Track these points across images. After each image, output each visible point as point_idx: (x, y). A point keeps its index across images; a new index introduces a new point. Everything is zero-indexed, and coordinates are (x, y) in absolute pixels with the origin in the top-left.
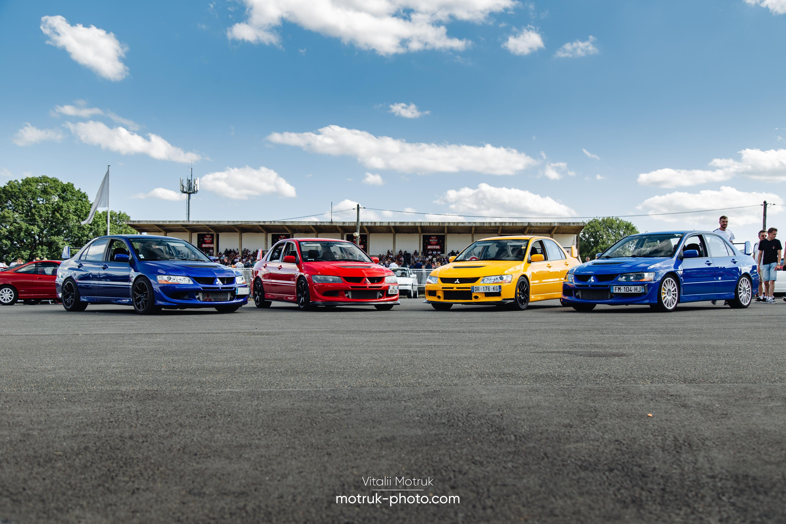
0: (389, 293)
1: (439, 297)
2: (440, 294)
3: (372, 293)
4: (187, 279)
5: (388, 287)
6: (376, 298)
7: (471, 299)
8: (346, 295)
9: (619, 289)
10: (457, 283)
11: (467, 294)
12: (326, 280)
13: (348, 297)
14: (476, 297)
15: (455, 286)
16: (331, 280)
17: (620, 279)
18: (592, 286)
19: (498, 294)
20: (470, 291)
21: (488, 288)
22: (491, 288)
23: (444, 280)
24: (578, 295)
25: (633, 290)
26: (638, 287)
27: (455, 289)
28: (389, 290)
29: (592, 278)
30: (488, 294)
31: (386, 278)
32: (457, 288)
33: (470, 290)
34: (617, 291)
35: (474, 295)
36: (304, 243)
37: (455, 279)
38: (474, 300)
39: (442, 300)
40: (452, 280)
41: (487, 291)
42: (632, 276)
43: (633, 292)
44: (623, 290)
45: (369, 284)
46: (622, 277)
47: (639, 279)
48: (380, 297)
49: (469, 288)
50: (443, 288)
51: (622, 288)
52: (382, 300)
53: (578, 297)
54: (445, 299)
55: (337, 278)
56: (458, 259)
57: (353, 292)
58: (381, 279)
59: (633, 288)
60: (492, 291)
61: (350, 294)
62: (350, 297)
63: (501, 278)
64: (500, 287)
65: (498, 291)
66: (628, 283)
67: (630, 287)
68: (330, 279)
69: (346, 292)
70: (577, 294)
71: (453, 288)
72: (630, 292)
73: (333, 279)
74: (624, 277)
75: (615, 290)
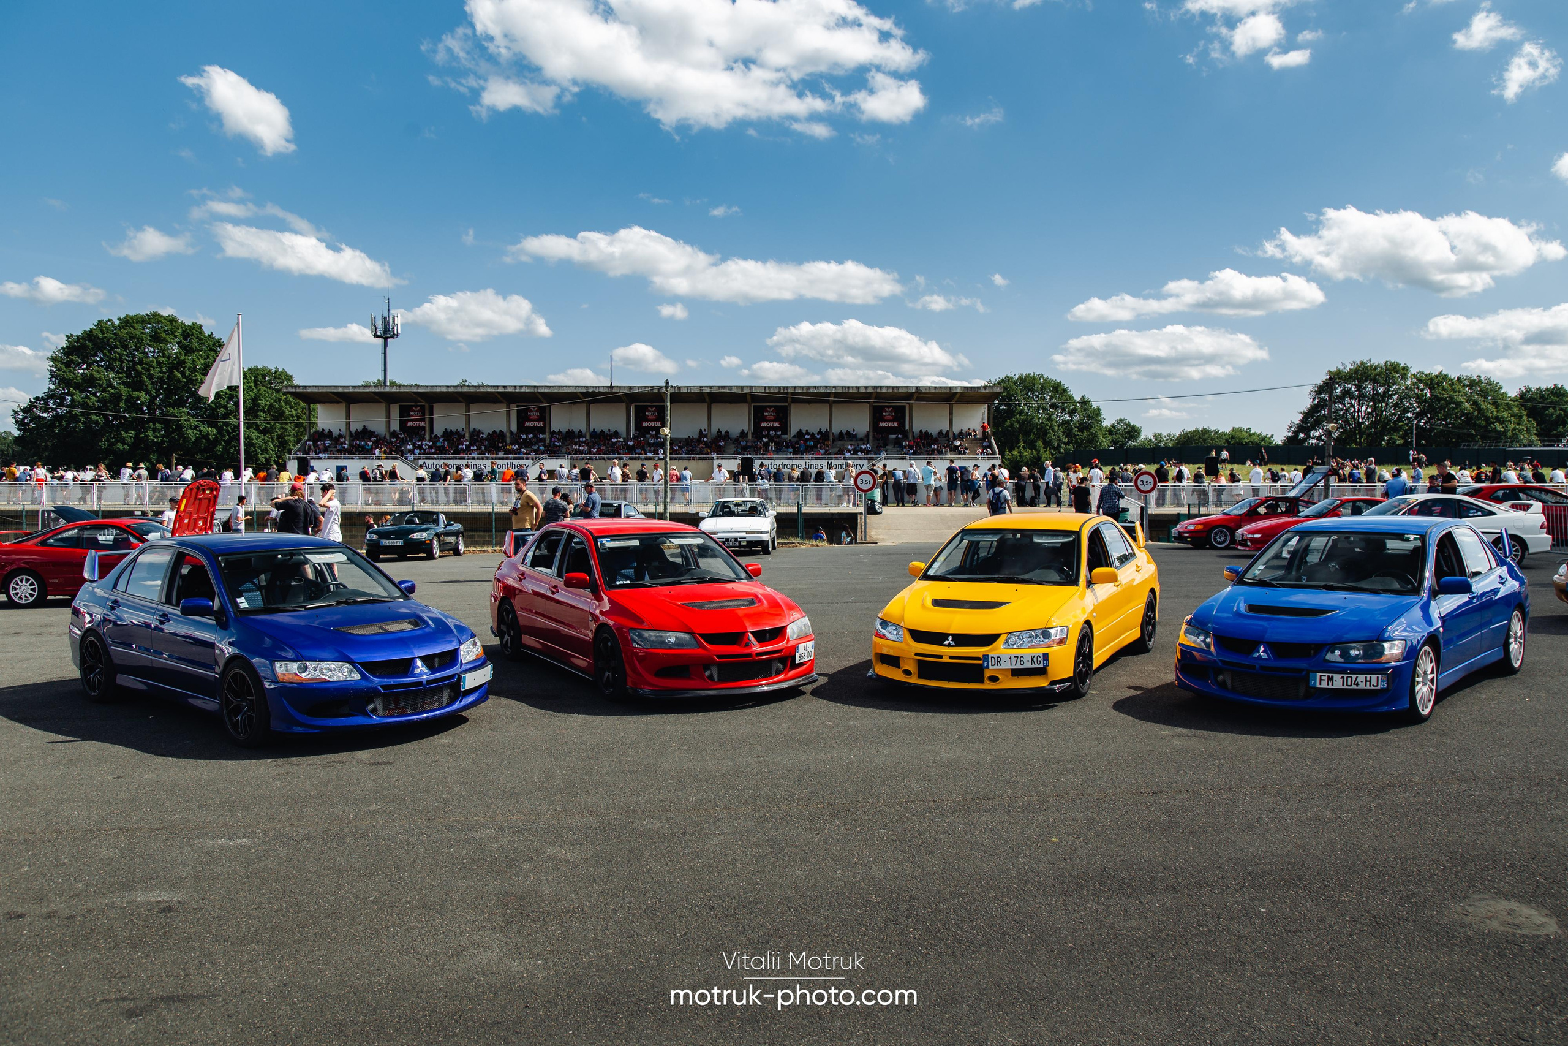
0: (797, 661)
1: (907, 673)
2: (912, 667)
3: (762, 668)
4: (346, 667)
5: (795, 648)
6: (770, 677)
7: (982, 682)
8: (707, 673)
9: (1330, 679)
10: (949, 645)
11: (974, 671)
12: (663, 642)
13: (711, 677)
14: (994, 679)
15: (947, 652)
16: (673, 640)
17: (1329, 656)
18: (1262, 668)
19: (1042, 672)
20: (981, 665)
21: (1020, 659)
22: (1027, 658)
23: (919, 636)
24: (1224, 682)
25: (1361, 681)
26: (1374, 677)
27: (946, 660)
28: (797, 655)
29: (1262, 649)
30: (1017, 673)
31: (789, 631)
32: (951, 657)
33: (980, 662)
34: (1324, 685)
35: (987, 674)
36: (604, 540)
37: (945, 636)
38: (988, 685)
39: (914, 680)
40: (937, 638)
41: (1019, 666)
42: (1354, 648)
43: (1362, 686)
44: (1338, 682)
45: (756, 648)
46: (1333, 652)
47: (1373, 658)
48: (778, 673)
49: (979, 659)
50: (917, 654)
51: (1337, 677)
52: (782, 676)
53: (1223, 685)
54: (920, 676)
55: (687, 636)
56: (931, 572)
57: (720, 666)
58: (779, 633)
59: (1361, 678)
60: (1028, 665)
61: (715, 672)
62: (716, 677)
63: (1046, 634)
64: (1046, 656)
65: (1041, 666)
66: (1348, 667)
67: (1354, 676)
68: (672, 638)
69: (707, 668)
70: (1220, 678)
71: (941, 657)
72: (1354, 687)
73: (677, 638)
74: (1337, 652)
75: (1320, 681)
